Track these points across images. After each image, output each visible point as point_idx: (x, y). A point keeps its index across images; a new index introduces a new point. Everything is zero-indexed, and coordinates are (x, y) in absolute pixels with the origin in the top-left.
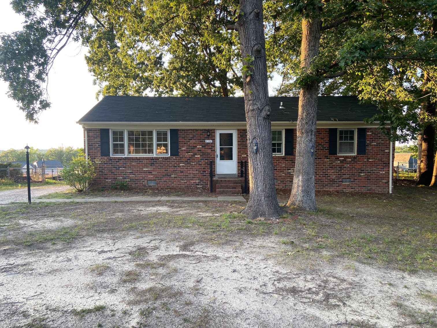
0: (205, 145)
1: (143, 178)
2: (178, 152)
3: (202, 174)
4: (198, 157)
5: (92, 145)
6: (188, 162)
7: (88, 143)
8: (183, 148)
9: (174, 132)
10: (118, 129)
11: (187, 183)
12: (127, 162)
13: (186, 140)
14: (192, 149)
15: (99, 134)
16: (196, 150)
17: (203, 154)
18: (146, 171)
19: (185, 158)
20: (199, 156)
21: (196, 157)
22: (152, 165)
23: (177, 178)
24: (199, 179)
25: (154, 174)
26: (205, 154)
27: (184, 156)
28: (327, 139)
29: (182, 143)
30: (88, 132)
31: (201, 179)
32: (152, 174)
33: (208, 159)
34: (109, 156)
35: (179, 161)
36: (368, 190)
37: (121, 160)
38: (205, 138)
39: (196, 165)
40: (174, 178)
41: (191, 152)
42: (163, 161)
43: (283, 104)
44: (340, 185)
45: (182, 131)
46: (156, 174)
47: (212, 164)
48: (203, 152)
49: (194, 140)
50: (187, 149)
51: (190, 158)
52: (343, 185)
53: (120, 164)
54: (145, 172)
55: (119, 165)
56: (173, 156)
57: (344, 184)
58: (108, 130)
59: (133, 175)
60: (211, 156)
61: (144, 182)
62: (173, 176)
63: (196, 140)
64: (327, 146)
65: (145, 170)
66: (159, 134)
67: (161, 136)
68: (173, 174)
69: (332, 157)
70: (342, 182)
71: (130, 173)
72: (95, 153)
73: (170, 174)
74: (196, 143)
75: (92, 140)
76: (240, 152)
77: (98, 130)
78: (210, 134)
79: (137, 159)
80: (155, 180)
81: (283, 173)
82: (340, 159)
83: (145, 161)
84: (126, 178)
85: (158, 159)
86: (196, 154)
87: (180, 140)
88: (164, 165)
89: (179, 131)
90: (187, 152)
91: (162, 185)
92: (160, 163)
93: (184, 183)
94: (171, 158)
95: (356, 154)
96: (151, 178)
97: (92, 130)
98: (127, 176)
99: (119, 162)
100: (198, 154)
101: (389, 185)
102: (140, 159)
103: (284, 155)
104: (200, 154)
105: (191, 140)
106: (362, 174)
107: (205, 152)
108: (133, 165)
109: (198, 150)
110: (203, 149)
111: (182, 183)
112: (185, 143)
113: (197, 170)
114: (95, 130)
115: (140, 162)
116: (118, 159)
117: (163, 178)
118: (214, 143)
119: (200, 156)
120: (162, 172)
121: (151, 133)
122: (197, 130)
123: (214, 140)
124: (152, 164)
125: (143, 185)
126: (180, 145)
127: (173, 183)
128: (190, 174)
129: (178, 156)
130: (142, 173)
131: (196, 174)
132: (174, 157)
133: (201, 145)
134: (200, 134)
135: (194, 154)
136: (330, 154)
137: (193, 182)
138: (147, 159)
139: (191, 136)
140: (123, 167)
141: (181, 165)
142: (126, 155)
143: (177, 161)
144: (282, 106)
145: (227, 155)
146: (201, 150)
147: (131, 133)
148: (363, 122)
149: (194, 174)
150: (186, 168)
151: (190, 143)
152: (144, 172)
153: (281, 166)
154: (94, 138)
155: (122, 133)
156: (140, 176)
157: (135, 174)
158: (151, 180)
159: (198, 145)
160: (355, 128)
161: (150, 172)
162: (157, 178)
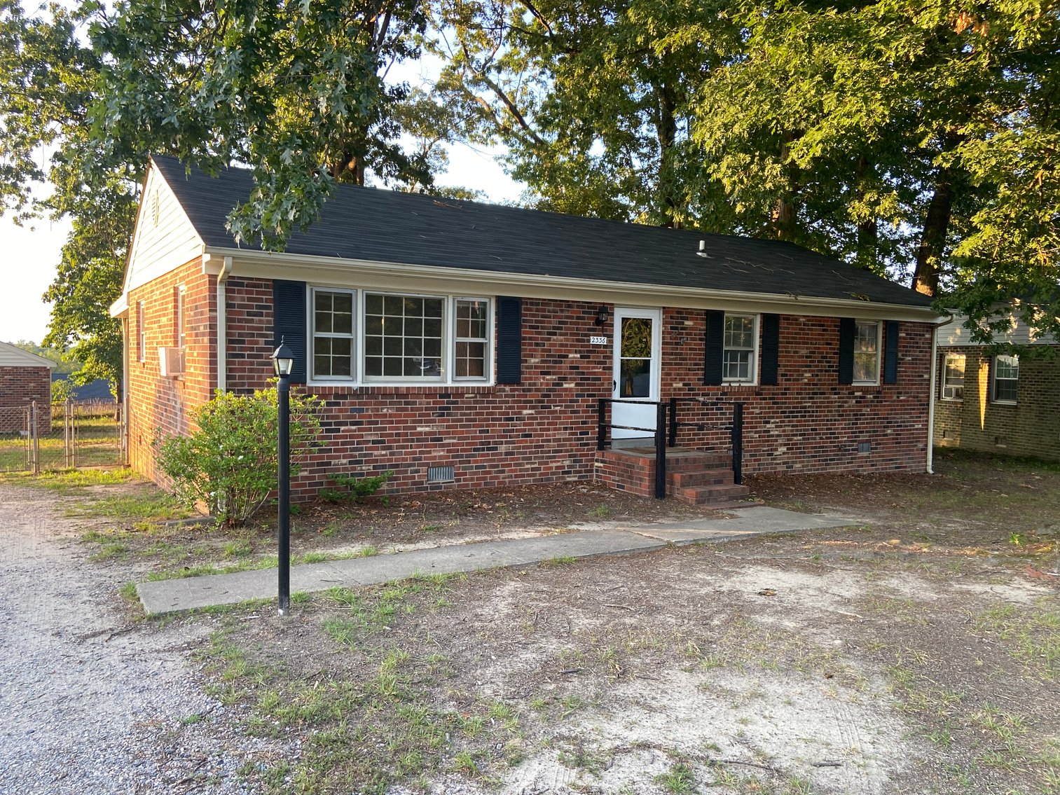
0: (589, 353)
1: (415, 459)
2: (520, 373)
3: (579, 439)
4: (571, 389)
5: (243, 342)
6: (543, 402)
7: (227, 334)
8: (533, 360)
9: (510, 309)
10: (334, 285)
11: (539, 469)
12: (365, 404)
13: (540, 333)
14: (555, 362)
15: (267, 298)
16: (565, 365)
17: (583, 379)
18: (426, 433)
19: (537, 390)
20: (572, 385)
21: (566, 390)
22: (442, 415)
23: (512, 454)
24: (570, 456)
25: (449, 445)
26: (588, 379)
27: (535, 384)
28: (836, 345)
29: (530, 344)
30: (227, 291)
31: (575, 456)
32: (443, 446)
33: (594, 395)
34: (304, 383)
35: (520, 402)
36: (896, 468)
37: (344, 397)
38: (589, 330)
39: (565, 412)
40: (507, 454)
41: (554, 374)
42: (476, 402)
44: (855, 458)
45: (532, 304)
46: (454, 445)
47: (603, 407)
48: (583, 373)
49: (561, 334)
50: (543, 362)
51: (550, 390)
52: (859, 458)
53: (340, 410)
54: (421, 438)
55: (337, 417)
56: (505, 384)
57: (860, 454)
58: (299, 288)
59: (384, 448)
60: (603, 384)
61: (417, 471)
62: (503, 448)
63: (566, 334)
64: (835, 361)
65: (420, 433)
66: (462, 311)
67: (471, 319)
68: (501, 443)
69: (843, 389)
70: (856, 450)
71: (374, 442)
72: (251, 370)
73: (495, 443)
74: (566, 346)
75: (240, 321)
76: (670, 374)
77: (267, 286)
78: (600, 316)
79: (398, 393)
80: (451, 464)
81: (756, 432)
82: (857, 394)
83: (422, 402)
84: (360, 462)
85: (462, 395)
86: (565, 379)
87: (526, 332)
88: (477, 414)
89: (522, 303)
90: (542, 373)
91: (472, 479)
92: (468, 408)
93: (533, 469)
94: (500, 390)
95: (878, 384)
96: (441, 457)
97: (241, 285)
98: (365, 455)
99: (338, 404)
100: (571, 379)
101: (926, 454)
102: (405, 396)
103: (756, 383)
104: (575, 379)
105: (555, 334)
106: (889, 431)
107: (588, 373)
108: (385, 415)
109: (572, 368)
110: (583, 364)
111: (527, 470)
112: (537, 345)
113: (566, 429)
114: (254, 284)
115: (406, 403)
116: (337, 396)
117: (474, 456)
118: (610, 346)
119: (577, 385)
120: (473, 438)
121: (435, 307)
122: (569, 304)
123: (610, 336)
124: (443, 412)
125: (414, 484)
126: (526, 349)
127: (503, 472)
128: (549, 441)
129: (519, 384)
130: (412, 440)
131: (565, 440)
132: (507, 388)
133: (580, 352)
134: (578, 318)
135: (560, 379)
136: (839, 384)
137: (554, 465)
138: (427, 396)
139: (554, 322)
140: (353, 424)
141: (525, 412)
142: (359, 379)
143: (514, 402)
144: (703, 251)
145: (635, 382)
146: (577, 368)
147: (373, 302)
149: (559, 440)
150: (539, 424)
151: (551, 345)
152: (418, 440)
153: (752, 413)
154: (249, 314)
155: (345, 301)
156: (404, 454)
157: (390, 448)
158: (440, 465)
159: (570, 352)
160: (880, 321)
161: (436, 439)
162: (457, 457)
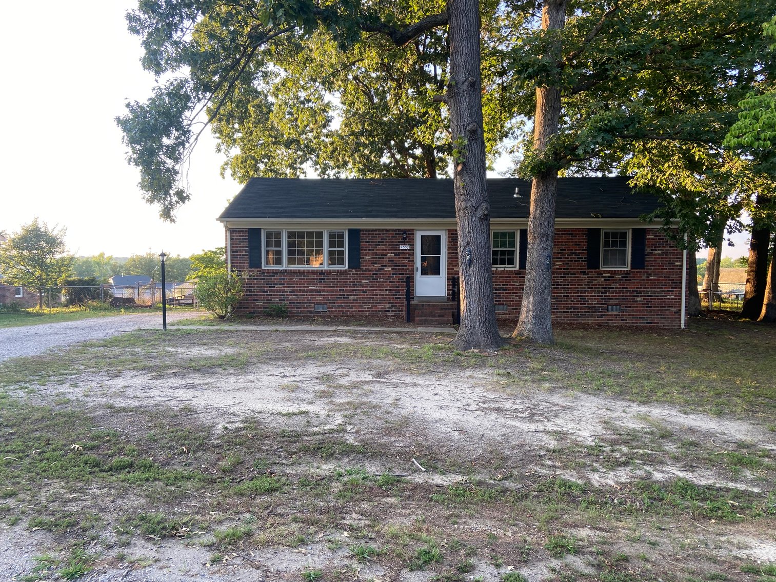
0: (400, 253)
1: (308, 300)
2: (360, 263)
3: (394, 295)
4: (389, 271)
5: (237, 252)
6: (374, 276)
7: (231, 250)
8: (367, 257)
9: (354, 234)
10: (274, 229)
11: (372, 308)
12: (286, 276)
13: (371, 245)
14: (380, 258)
15: (246, 235)
16: (386, 260)
17: (396, 266)
18: (313, 290)
19: (369, 271)
20: (390, 269)
21: (386, 271)
22: (321, 282)
23: (357, 300)
24: (389, 303)
25: (324, 295)
26: (399, 266)
27: (368, 269)
28: (584, 245)
29: (366, 250)
30: (231, 233)
31: (392, 303)
32: (321, 295)
33: (403, 274)
34: (261, 268)
35: (360, 277)
36: (647, 323)
37: (277, 273)
38: (399, 242)
39: (385, 282)
40: (353, 300)
41: (379, 264)
42: (338, 276)
43: (519, 190)
44: (604, 315)
45: (366, 231)
46: (326, 295)
47: (409, 282)
48: (396, 263)
49: (382, 245)
50: (372, 258)
51: (377, 271)
52: (609, 315)
53: (275, 279)
54: (311, 291)
55: (274, 282)
56: (352, 269)
57: (610, 313)
58: (260, 230)
59: (294, 295)
60: (408, 269)
61: (310, 306)
62: (352, 298)
63: (386, 245)
64: (584, 255)
65: (311, 289)
66: (331, 236)
67: (336, 240)
68: (351, 295)
69: (592, 272)
70: (607, 310)
71: (290, 292)
72: (240, 263)
73: (348, 295)
74: (386, 250)
75: (236, 244)
76: (452, 263)
77: (246, 231)
78: (407, 236)
79: (299, 272)
80: (326, 304)
82: (604, 275)
83: (311, 276)
84: (284, 300)
85: (330, 273)
86: (386, 266)
87: (363, 244)
88: (338, 282)
89: (360, 231)
90: (372, 263)
91: (336, 311)
92: (333, 279)
93: (368, 308)
94: (350, 271)
95: (629, 268)
96: (320, 300)
97: (237, 231)
98: (286, 298)
99: (274, 276)
100: (389, 266)
101: (680, 315)
102: (304, 273)
103: (518, 268)
104: (391, 266)
105: (379, 245)
106: (639, 299)
107: (399, 263)
108: (294, 281)
109: (389, 261)
110: (397, 259)
111: (365, 308)
112: (369, 250)
113: (386, 290)
114: (241, 230)
115: (304, 276)
116: (274, 273)
117: (337, 300)
118: (412, 250)
119: (392, 269)
120: (336, 292)
121: (320, 235)
122: (387, 231)
123: (412, 245)
124: (321, 280)
125: (308, 311)
126: (363, 252)
127: (352, 308)
128: (377, 295)
129: (360, 268)
130: (307, 292)
131: (385, 295)
132: (354, 270)
133: (394, 253)
134: (392, 237)
135: (382, 266)
136: (588, 268)
137: (380, 307)
138: (314, 273)
139: (379, 239)
140: (280, 284)
141: (363, 281)
142: (284, 266)
143: (357, 277)
144: (517, 194)
145: (432, 268)
146: (393, 261)
147: (291, 235)
148: (638, 219)
149: (383, 295)
150: (371, 287)
151: (377, 250)
152: (310, 292)
153: (514, 285)
154: (239, 242)
155: (278, 234)
156: (303, 298)
157: (297, 295)
158: (320, 304)
159: (388, 253)
160: (629, 229)
161: (318, 292)
162: (328, 300)
